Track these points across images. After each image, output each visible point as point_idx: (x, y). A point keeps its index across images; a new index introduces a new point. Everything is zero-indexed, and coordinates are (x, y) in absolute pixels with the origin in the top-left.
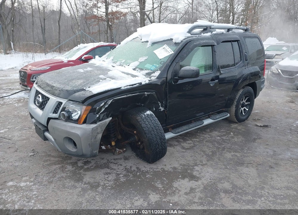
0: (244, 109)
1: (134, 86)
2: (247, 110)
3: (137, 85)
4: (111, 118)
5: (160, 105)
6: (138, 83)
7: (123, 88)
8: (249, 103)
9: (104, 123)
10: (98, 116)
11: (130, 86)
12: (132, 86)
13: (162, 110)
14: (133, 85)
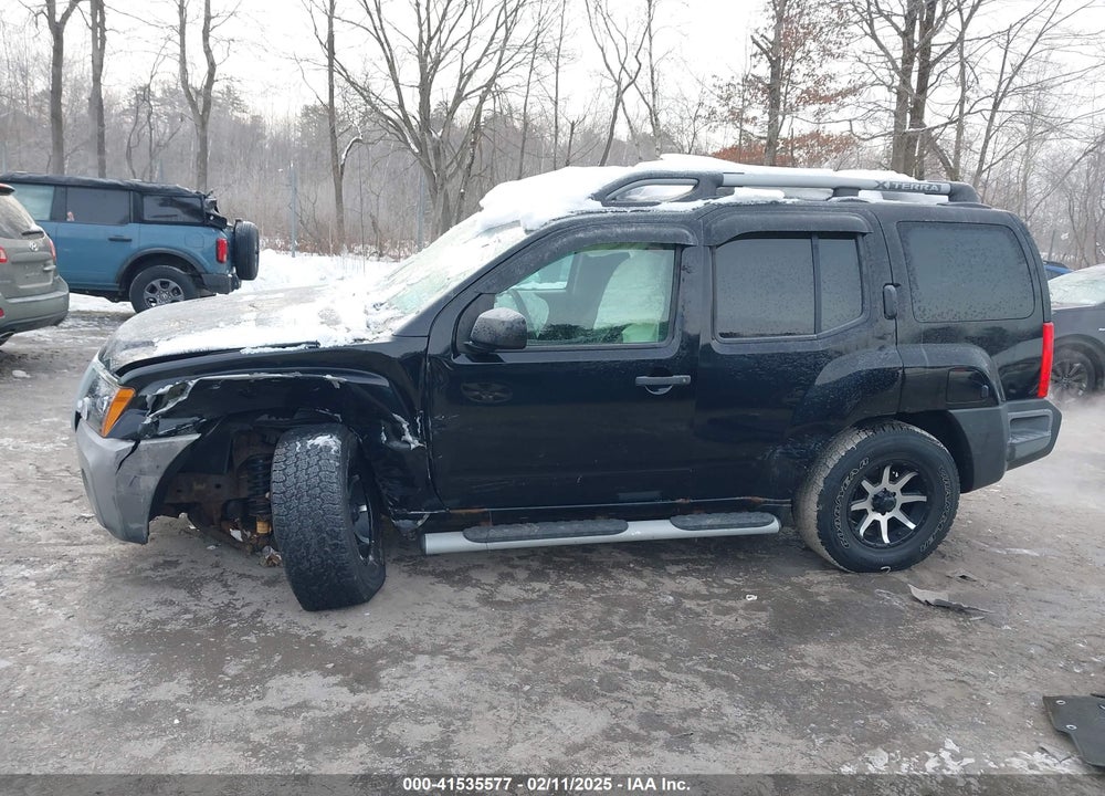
0: (893, 523)
1: (288, 349)
2: (912, 526)
3: (302, 347)
4: (197, 436)
5: (405, 426)
6: (307, 343)
7: (246, 351)
8: (924, 499)
9: (167, 445)
10: (148, 421)
11: (273, 347)
12: (281, 349)
13: (413, 446)
14: (284, 346)
